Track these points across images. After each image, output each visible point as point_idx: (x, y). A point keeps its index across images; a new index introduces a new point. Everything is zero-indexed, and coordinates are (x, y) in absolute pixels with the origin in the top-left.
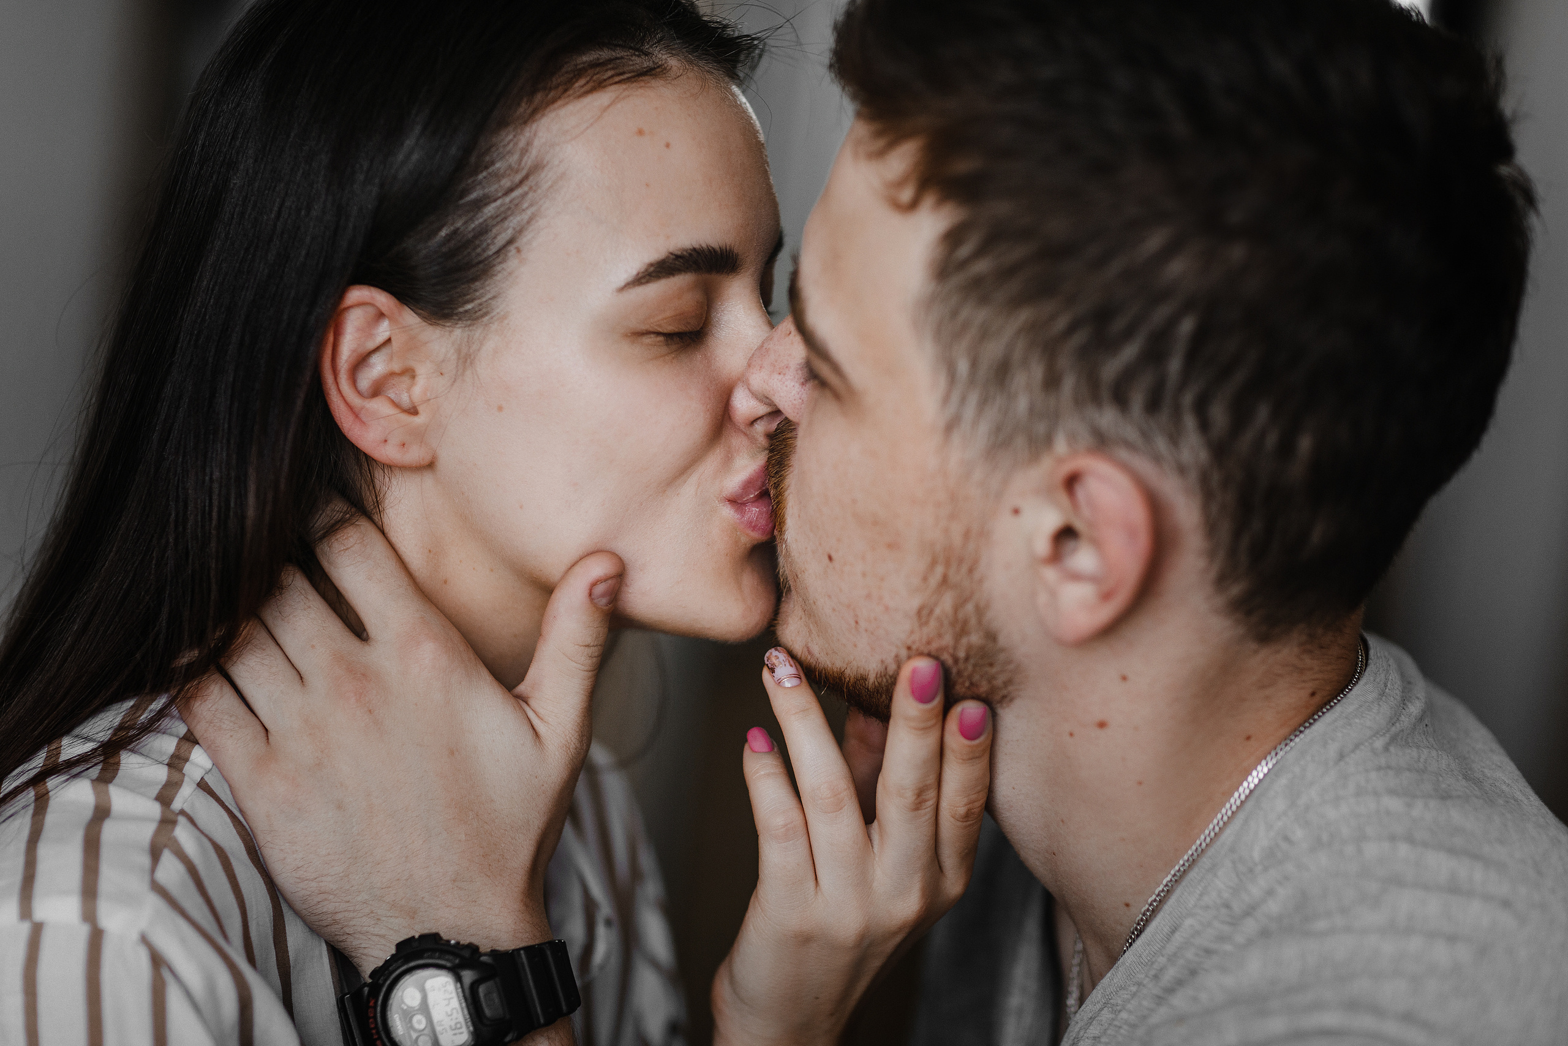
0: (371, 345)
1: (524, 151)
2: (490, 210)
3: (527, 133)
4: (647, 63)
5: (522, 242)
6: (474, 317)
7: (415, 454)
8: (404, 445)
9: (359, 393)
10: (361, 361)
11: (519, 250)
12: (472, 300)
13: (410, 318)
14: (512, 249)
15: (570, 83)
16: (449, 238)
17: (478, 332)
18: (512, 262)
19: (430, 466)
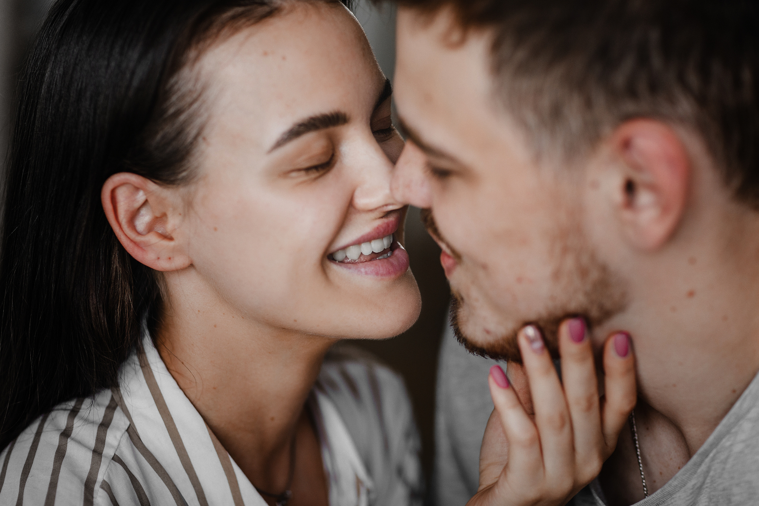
0: (137, 205)
1: (197, 80)
2: (182, 117)
3: (197, 66)
4: (266, 9)
5: (206, 132)
6: (186, 181)
7: (179, 261)
8: (170, 258)
9: (139, 234)
10: (134, 215)
11: (204, 139)
12: (184, 170)
13: (152, 186)
14: (200, 139)
15: (219, 31)
16: (163, 137)
17: (192, 188)
18: (202, 146)
19: (192, 265)
